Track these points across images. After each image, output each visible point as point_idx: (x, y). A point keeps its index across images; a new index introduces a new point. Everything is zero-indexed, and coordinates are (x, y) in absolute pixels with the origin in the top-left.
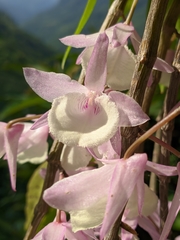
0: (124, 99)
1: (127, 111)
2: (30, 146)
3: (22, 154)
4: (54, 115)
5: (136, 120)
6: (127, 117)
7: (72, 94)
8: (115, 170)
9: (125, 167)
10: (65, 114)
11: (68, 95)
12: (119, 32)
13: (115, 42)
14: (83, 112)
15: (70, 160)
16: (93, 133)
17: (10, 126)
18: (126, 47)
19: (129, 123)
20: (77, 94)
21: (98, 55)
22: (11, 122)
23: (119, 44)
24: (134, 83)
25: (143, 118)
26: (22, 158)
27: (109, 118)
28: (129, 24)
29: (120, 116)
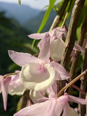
0: (57, 66)
1: (60, 72)
2: (16, 87)
3: (12, 90)
4: (22, 74)
5: (64, 77)
6: (59, 75)
7: (32, 63)
8: (51, 104)
9: (57, 102)
10: (29, 73)
11: (30, 64)
12: (57, 32)
13: (54, 37)
14: (39, 72)
15: (34, 95)
16: (42, 83)
17: (5, 78)
18: (61, 39)
19: (60, 78)
20: (35, 63)
21: (45, 44)
22: (5, 75)
23: (56, 38)
24: (63, 58)
25: (67, 76)
26: (13, 92)
27: (51, 75)
28: (63, 28)
29: (56, 75)
